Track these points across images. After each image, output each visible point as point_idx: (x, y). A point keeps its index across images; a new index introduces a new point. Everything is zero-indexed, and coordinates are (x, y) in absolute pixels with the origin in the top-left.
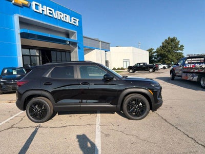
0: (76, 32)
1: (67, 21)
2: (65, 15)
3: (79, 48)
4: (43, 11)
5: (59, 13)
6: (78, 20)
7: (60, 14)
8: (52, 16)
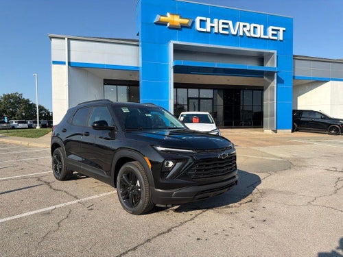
0: (275, 52)
1: (258, 36)
2: (253, 25)
3: (280, 81)
4: (212, 27)
5: (242, 24)
6: (282, 29)
7: (244, 26)
8: (227, 32)
